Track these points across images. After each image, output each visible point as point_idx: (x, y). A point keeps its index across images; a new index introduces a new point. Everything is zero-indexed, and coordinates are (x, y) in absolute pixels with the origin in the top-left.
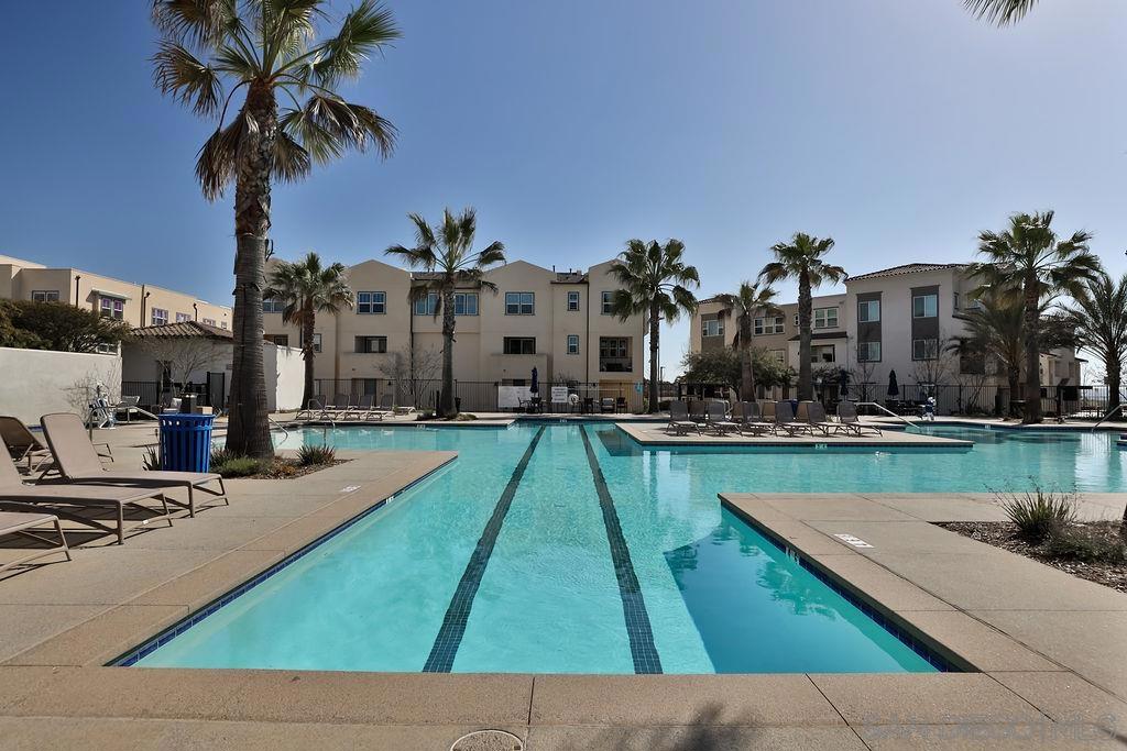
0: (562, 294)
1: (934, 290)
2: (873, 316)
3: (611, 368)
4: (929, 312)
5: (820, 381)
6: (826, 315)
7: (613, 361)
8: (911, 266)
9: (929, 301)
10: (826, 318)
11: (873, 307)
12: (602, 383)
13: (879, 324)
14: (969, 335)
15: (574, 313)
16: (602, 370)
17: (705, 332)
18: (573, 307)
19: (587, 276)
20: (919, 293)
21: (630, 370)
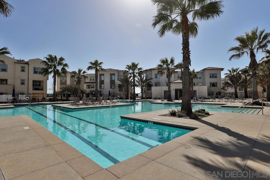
0: (19, 67)
1: (114, 74)
2: (102, 79)
3: (36, 89)
4: (113, 79)
5: (94, 93)
6: (92, 78)
7: (37, 87)
8: (109, 69)
9: (113, 76)
10: (92, 79)
11: (102, 77)
12: (33, 94)
13: (104, 81)
14: (121, 84)
15: (23, 73)
16: (33, 90)
17: (61, 80)
18: (23, 71)
19: (28, 62)
20: (111, 75)
21: (43, 90)
